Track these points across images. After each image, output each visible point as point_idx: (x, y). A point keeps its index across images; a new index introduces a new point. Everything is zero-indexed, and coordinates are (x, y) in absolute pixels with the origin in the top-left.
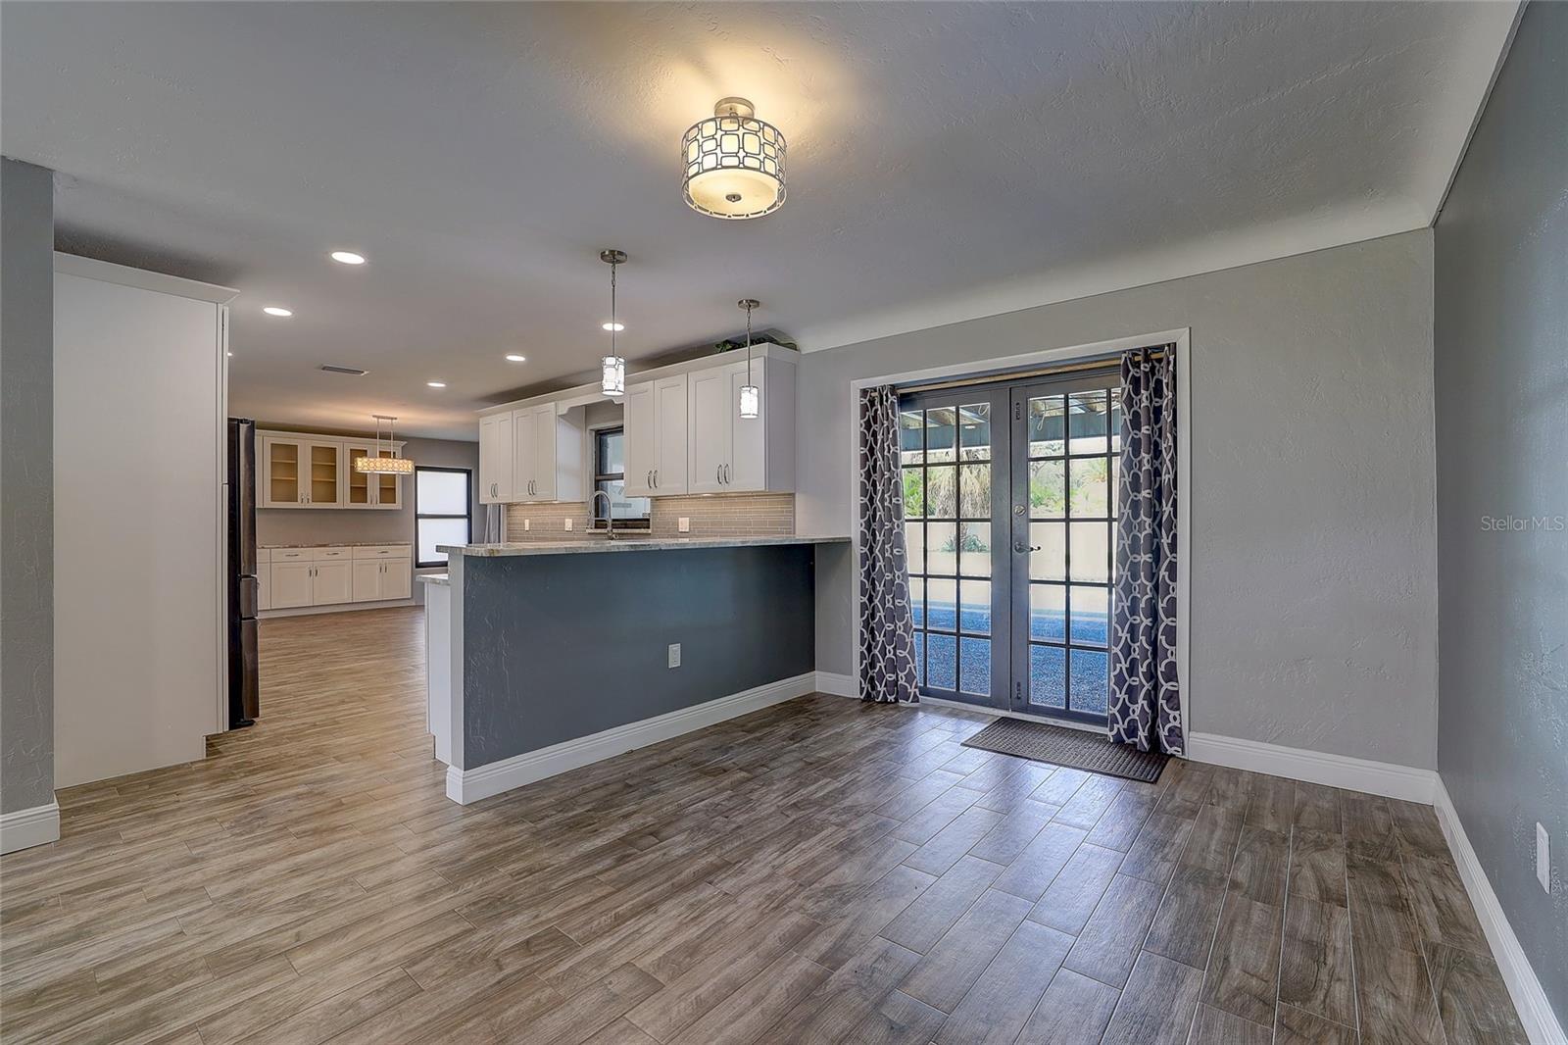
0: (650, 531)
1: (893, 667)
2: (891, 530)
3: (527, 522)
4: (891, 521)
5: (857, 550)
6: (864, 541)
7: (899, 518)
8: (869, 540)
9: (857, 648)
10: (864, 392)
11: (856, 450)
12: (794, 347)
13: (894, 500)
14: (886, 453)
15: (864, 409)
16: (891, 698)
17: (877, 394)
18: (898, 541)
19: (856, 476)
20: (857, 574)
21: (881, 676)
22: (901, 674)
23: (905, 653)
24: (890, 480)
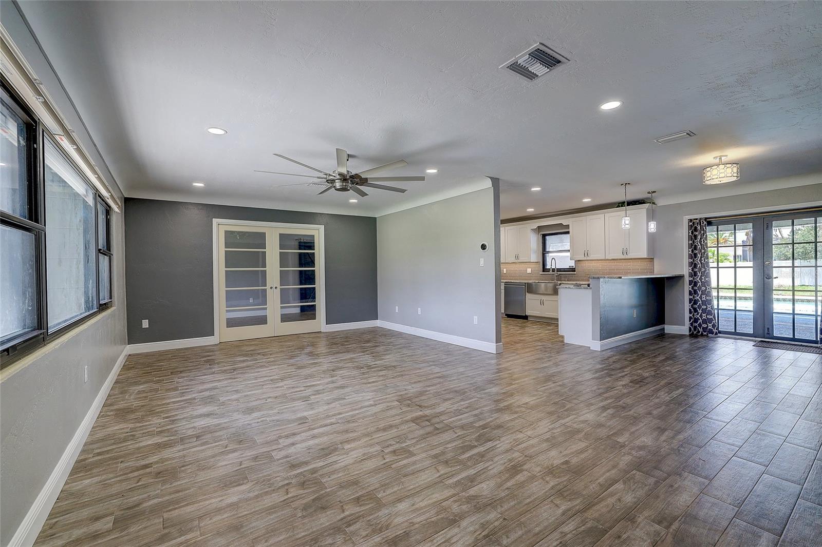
0: (575, 273)
1: (705, 321)
2: (705, 271)
3: (505, 270)
4: (705, 268)
5: (687, 279)
6: (691, 275)
7: (708, 266)
8: (694, 274)
9: (687, 315)
10: (691, 220)
11: (685, 242)
12: (654, 203)
13: (706, 260)
14: (702, 243)
15: (690, 227)
16: (704, 333)
17: (698, 221)
18: (708, 275)
19: (686, 251)
20: (687, 288)
21: (700, 325)
22: (709, 325)
23: (712, 317)
24: (704, 253)
